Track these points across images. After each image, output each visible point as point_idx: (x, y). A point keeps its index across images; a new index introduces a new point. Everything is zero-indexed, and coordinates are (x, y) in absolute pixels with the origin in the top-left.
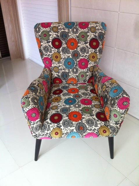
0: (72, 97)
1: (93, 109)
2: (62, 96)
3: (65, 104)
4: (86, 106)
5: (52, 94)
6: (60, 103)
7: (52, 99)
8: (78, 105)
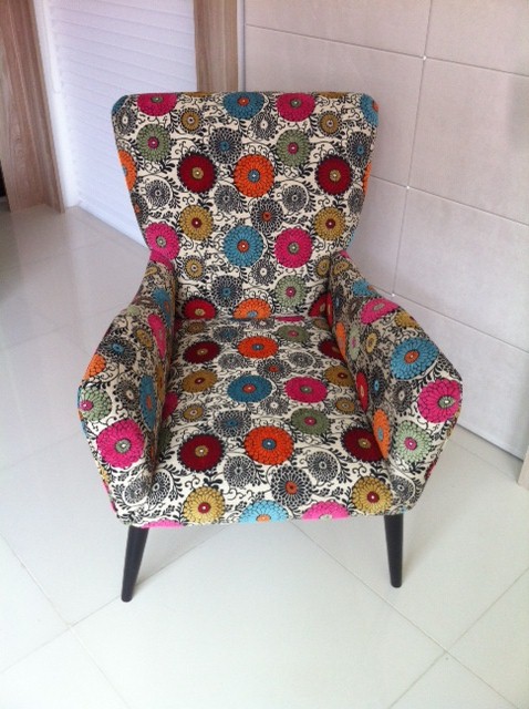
0: (255, 373)
1: (331, 416)
2: (219, 369)
3: (230, 399)
4: (305, 405)
5: (181, 361)
6: (212, 395)
7: (182, 378)
8: (280, 403)
